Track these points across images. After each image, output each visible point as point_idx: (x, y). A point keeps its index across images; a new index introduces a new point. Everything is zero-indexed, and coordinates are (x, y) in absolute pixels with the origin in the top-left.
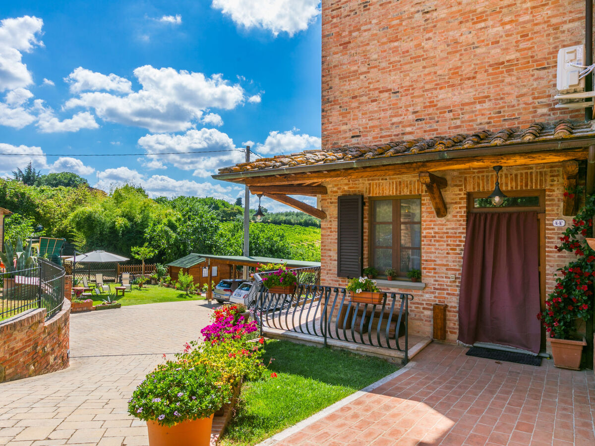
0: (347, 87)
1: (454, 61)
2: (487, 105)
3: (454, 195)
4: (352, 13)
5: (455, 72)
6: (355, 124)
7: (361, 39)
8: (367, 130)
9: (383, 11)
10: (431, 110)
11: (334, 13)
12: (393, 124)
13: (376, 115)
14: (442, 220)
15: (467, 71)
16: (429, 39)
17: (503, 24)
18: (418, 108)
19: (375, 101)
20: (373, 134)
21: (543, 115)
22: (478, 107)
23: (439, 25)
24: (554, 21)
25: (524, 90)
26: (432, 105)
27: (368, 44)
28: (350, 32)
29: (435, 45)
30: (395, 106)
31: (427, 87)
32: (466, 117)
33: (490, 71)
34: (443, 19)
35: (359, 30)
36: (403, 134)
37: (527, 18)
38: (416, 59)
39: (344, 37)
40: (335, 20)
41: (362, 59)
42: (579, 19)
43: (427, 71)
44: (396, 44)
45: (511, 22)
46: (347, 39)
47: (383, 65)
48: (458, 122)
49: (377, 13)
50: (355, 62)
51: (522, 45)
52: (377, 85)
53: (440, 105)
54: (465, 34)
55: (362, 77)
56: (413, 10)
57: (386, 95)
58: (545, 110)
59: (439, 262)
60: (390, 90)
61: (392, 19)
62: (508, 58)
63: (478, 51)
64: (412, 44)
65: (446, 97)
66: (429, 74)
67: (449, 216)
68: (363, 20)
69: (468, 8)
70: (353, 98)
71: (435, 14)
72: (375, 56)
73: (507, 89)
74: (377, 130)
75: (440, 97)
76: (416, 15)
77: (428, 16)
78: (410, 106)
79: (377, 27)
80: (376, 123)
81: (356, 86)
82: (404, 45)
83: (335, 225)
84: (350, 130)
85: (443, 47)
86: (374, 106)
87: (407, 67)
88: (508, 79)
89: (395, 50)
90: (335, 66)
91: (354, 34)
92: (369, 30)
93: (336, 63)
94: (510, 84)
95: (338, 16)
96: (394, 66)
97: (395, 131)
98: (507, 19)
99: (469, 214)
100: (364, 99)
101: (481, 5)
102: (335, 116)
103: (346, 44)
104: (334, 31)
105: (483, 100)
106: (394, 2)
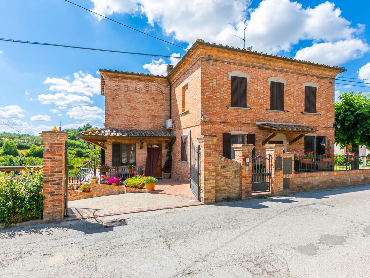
0: (114, 111)
1: (144, 112)
2: (151, 124)
3: (145, 144)
4: (116, 90)
5: (144, 115)
6: (117, 123)
7: (119, 99)
8: (121, 125)
9: (126, 93)
10: (138, 123)
11: (110, 88)
12: (129, 124)
13: (124, 121)
14: (141, 150)
15: (147, 115)
16: (138, 105)
17: (154, 107)
18: (135, 122)
19: (123, 117)
20: (123, 126)
21: (162, 128)
22: (149, 124)
23: (141, 102)
24: (164, 110)
25: (158, 123)
26: (139, 121)
27: (121, 101)
28: (115, 96)
29: (139, 107)
30: (129, 120)
31: (138, 117)
32: (147, 126)
33: (152, 117)
34: (141, 101)
35: (118, 96)
36: (131, 128)
37: (159, 107)
38: (135, 109)
39: (113, 96)
40: (110, 90)
41: (119, 105)
42: (168, 111)
43: (138, 113)
44: (129, 103)
45: (156, 107)
46: (114, 97)
47: (126, 108)
48: (145, 127)
49: (124, 93)
50: (117, 105)
51: (158, 113)
52: (124, 113)
53: (141, 122)
54: (147, 106)
55: (119, 110)
56: (134, 96)
57: (127, 116)
58: (162, 127)
59: (141, 160)
60: (128, 115)
61: (128, 96)
62: (155, 115)
63: (149, 111)
64: (134, 105)
65: (142, 120)
66: (138, 114)
67: (143, 149)
68: (119, 94)
69: (147, 101)
70: (116, 115)
71: (140, 99)
72: (123, 105)
73: (155, 121)
74: (124, 125)
75: (141, 120)
76: (135, 98)
77: (138, 99)
78: (133, 121)
79: (124, 97)
80: (124, 123)
81: (117, 112)
82: (132, 105)
83: (111, 151)
84: (115, 124)
85: (142, 108)
86: (123, 119)
87: (133, 110)
88: (155, 119)
89: (129, 105)
90: (110, 104)
91: (117, 97)
92: (121, 97)
93: (110, 103)
94: (156, 120)
95: (111, 89)
96: (129, 109)
97: (129, 126)
98: (155, 106)
99: (147, 149)
100: (120, 116)
101: (150, 101)
102: (110, 119)
103: (114, 99)
104: (110, 93)
105: (150, 123)
106: (129, 92)
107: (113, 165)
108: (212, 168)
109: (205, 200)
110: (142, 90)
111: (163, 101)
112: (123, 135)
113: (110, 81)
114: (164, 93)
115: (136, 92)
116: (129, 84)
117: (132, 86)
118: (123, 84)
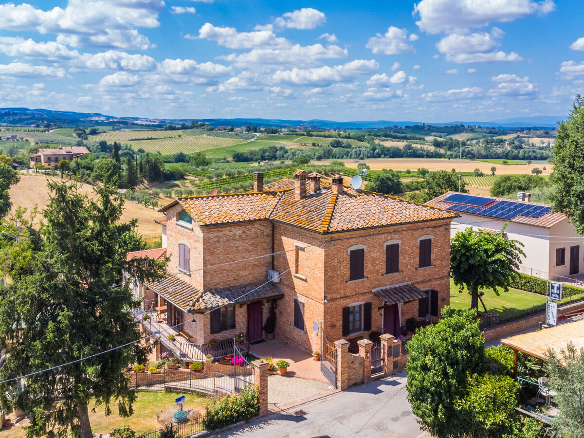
0: (212, 268)
2: (251, 276)
4: (214, 243)
5: (244, 266)
6: (216, 281)
7: (217, 252)
8: (219, 283)
9: (224, 244)
10: (238, 277)
11: (208, 241)
12: (227, 281)
13: (222, 278)
14: (241, 309)
15: (247, 266)
16: (237, 255)
18: (234, 276)
19: (222, 273)
20: (221, 284)
21: (263, 279)
22: (249, 276)
25: (259, 272)
26: (238, 275)
27: (219, 254)
28: (214, 249)
29: (239, 257)
30: (228, 275)
31: (237, 270)
32: (247, 279)
33: (252, 266)
34: (241, 250)
35: (216, 249)
37: (259, 253)
38: (234, 261)
39: (211, 250)
41: (217, 259)
44: (228, 255)
47: (225, 262)
48: (245, 280)
49: (222, 244)
50: (215, 260)
51: (259, 260)
52: (222, 268)
53: (240, 275)
54: (247, 256)
55: (218, 265)
56: (233, 245)
57: (225, 271)
59: (240, 321)
61: (227, 247)
62: (256, 263)
63: (249, 261)
64: (233, 256)
65: (242, 273)
66: (237, 266)
67: (243, 308)
68: (218, 246)
69: (247, 248)
70: (215, 272)
71: (239, 248)
72: (222, 259)
73: (255, 272)
75: (240, 273)
76: (234, 247)
77: (237, 248)
78: (232, 275)
79: (222, 249)
80: (223, 280)
81: (215, 268)
82: (230, 256)
84: (214, 283)
85: (241, 258)
86: (221, 275)
88: (256, 269)
89: (228, 257)
92: (220, 249)
93: (209, 259)
95: (209, 243)
97: (228, 283)
98: (255, 253)
99: (247, 307)
100: (218, 272)
101: (250, 248)
102: (208, 278)
103: (212, 253)
104: (208, 248)
105: (250, 274)
106: (227, 243)
107: (212, 332)
109: (342, 388)
110: (241, 236)
111: (264, 245)
113: (208, 233)
114: (265, 234)
115: (235, 240)
116: (228, 232)
117: (231, 233)
118: (221, 234)
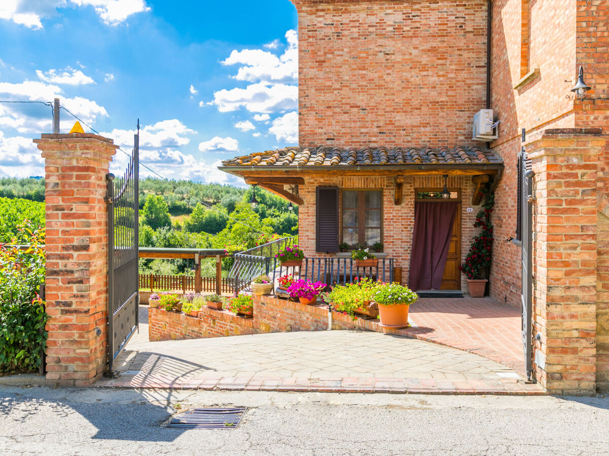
0: (322, 98)
1: (406, 94)
2: (428, 129)
3: (408, 189)
4: (327, 38)
5: (407, 102)
6: (330, 129)
7: (335, 61)
8: (340, 135)
9: (353, 44)
10: (390, 127)
11: (310, 33)
12: (361, 133)
13: (348, 125)
14: (398, 207)
15: (415, 103)
16: (389, 74)
17: (439, 76)
18: (381, 124)
19: (347, 113)
20: (345, 139)
21: (461, 141)
22: (423, 129)
23: (396, 65)
24: (468, 81)
25: (451, 123)
26: (391, 123)
27: (341, 67)
28: (325, 53)
29: (393, 79)
30: (363, 120)
31: (388, 109)
32: (415, 135)
33: (430, 106)
34: (399, 62)
35: (332, 53)
36: (370, 142)
37: (452, 75)
38: (380, 87)
39: (320, 56)
40: (311, 40)
41: (335, 78)
42: (482, 84)
43: (387, 97)
44: (364, 72)
45: (443, 76)
46: (322, 59)
47: (354, 86)
48: (409, 139)
49: (348, 44)
50: (329, 79)
51: (450, 93)
52: (348, 101)
53: (397, 124)
54: (415, 77)
55: (336, 92)
56: (377, 49)
57: (356, 110)
58: (462, 138)
59: (396, 237)
60: (359, 107)
61: (361, 52)
62: (441, 99)
63: (423, 91)
64: (376, 75)
65: (401, 119)
66: (389, 100)
67: (403, 205)
68: (336, 46)
69: (417, 59)
70: (328, 107)
71: (393, 57)
72: (347, 78)
73: (441, 120)
74: (349, 136)
75: (397, 118)
76: (379, 54)
77: (388, 57)
78: (374, 121)
79: (349, 55)
80: (349, 131)
81: (330, 99)
82: (371, 75)
83: (313, 210)
84: (325, 134)
85: (399, 82)
86: (345, 117)
87: (373, 91)
88: (441, 114)
89: (363, 76)
90: (311, 78)
91: (329, 56)
92: (342, 55)
93: (312, 76)
94: (442, 117)
95: (313, 37)
96: (362, 89)
97: (363, 139)
98: (441, 73)
99: (416, 203)
100: (338, 110)
101: (425, 59)
102: (311, 120)
103: (321, 62)
104: (310, 48)
105: (425, 125)
106: (362, 39)
107: (319, 249)
108: (580, 256)
109: (550, 377)
110: (399, 28)
111: (466, 55)
112: (342, 163)
113: (311, 13)
114: (469, 29)
115: (382, 36)
116: (363, 15)
117: (373, 20)
118: (345, 18)
